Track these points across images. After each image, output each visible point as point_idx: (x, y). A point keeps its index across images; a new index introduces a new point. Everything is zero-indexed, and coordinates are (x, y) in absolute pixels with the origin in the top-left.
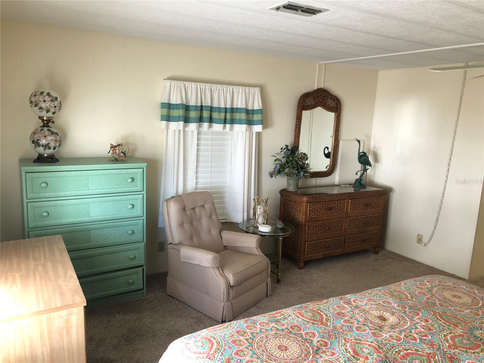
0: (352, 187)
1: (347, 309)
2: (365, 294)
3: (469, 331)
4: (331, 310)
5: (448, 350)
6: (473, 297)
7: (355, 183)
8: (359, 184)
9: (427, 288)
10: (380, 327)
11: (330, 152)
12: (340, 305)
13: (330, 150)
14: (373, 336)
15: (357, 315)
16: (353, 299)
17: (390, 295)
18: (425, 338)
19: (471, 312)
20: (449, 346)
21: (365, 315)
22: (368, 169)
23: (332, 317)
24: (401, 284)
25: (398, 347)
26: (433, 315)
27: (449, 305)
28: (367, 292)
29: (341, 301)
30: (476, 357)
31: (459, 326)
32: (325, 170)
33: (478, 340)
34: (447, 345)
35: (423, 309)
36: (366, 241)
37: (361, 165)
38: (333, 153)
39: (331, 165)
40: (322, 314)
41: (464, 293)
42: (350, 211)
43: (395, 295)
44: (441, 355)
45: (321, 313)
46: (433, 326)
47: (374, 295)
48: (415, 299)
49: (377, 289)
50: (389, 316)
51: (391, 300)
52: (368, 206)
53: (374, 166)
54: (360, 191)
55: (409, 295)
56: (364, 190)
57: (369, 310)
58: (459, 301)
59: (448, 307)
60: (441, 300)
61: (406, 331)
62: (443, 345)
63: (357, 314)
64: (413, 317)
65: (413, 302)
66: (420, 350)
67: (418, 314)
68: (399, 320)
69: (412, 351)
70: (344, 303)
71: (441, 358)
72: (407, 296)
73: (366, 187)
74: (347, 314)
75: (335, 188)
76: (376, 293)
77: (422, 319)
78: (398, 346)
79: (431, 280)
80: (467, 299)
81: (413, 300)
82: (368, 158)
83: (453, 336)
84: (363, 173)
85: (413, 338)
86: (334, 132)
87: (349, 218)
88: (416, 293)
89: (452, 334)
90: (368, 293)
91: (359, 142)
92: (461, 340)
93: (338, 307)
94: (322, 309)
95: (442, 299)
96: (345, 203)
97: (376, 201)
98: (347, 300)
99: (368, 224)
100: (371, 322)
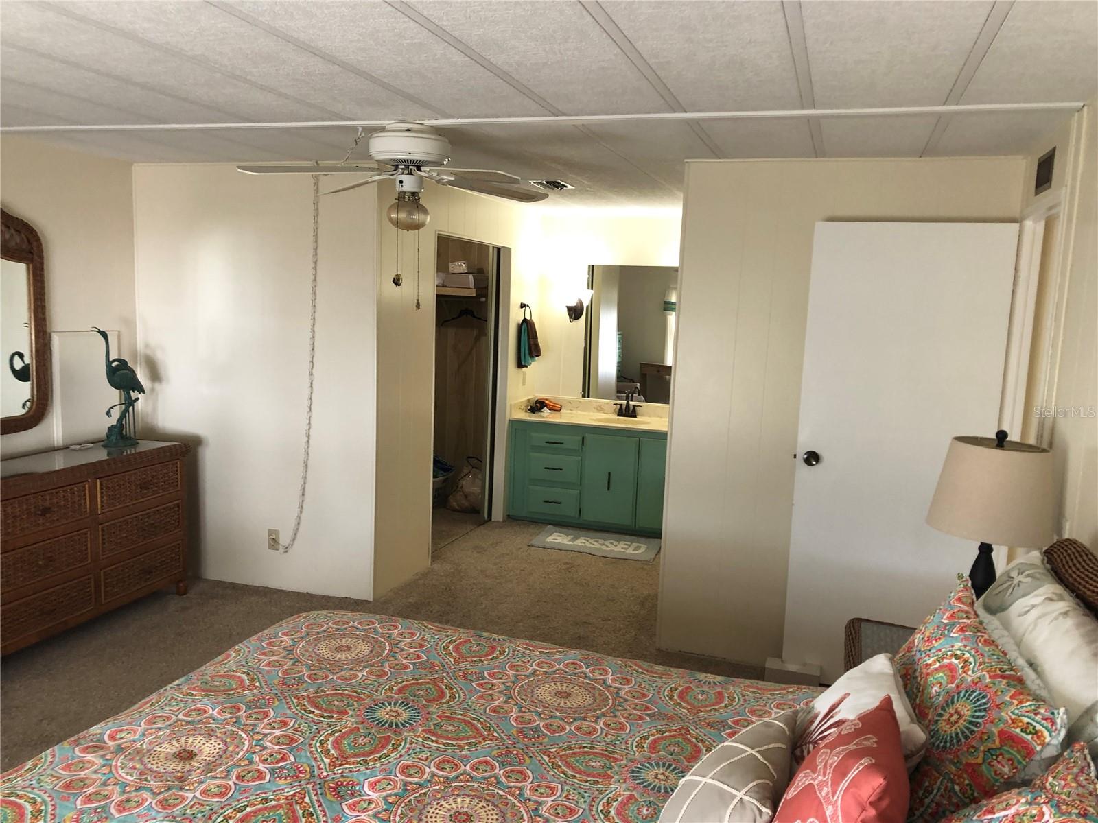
0: (103, 449)
1: (93, 764)
2: (141, 709)
3: (367, 715)
4: (48, 783)
5: (330, 773)
6: (372, 640)
7: (107, 436)
8: (118, 438)
9: (285, 649)
10: (181, 779)
11: (28, 365)
12: (73, 761)
13: (27, 361)
14: (162, 809)
15: (120, 772)
16: (108, 732)
17: (204, 691)
18: (281, 764)
19: (370, 673)
20: (332, 764)
21: (141, 761)
22: (138, 399)
23: (51, 801)
24: (229, 655)
25: (223, 811)
26: (298, 706)
27: (328, 673)
28: (147, 703)
29: (77, 749)
30: (383, 767)
31: (349, 711)
32: (21, 412)
33: (384, 730)
34: (327, 761)
35: (276, 699)
36: (154, 570)
37: (118, 390)
38: (36, 367)
39: (35, 399)
40: (21, 802)
41: (357, 637)
42: (102, 506)
43: (215, 689)
44: (316, 790)
45: (18, 800)
46: (297, 731)
47: (165, 704)
48: (259, 681)
49: (171, 688)
50: (202, 742)
51: (205, 703)
52: (146, 488)
53: (153, 390)
54: (125, 454)
55: (245, 677)
56: (133, 452)
57: (150, 747)
58: (346, 656)
59: (327, 677)
60: (313, 665)
61: (240, 766)
62: (318, 766)
63: (119, 769)
64: (255, 725)
65: (255, 691)
66: (272, 797)
67: (266, 715)
68: (226, 743)
69: (255, 805)
70: (85, 750)
71: (316, 798)
72: (242, 681)
73: (138, 443)
74: (94, 776)
75: (56, 457)
76: (170, 697)
77: (275, 722)
78: (222, 808)
79: (292, 628)
80: (362, 649)
81: (254, 685)
82: (133, 372)
83: (337, 737)
84: (127, 411)
85: (256, 774)
86: (30, 314)
87: (101, 524)
88: (261, 667)
89: (336, 735)
90: (148, 705)
91: (104, 335)
92: (353, 741)
93: (67, 768)
94: (20, 788)
95: (314, 663)
96: (85, 490)
97: (166, 471)
98: (92, 741)
99: (153, 530)
100: (157, 775)
